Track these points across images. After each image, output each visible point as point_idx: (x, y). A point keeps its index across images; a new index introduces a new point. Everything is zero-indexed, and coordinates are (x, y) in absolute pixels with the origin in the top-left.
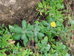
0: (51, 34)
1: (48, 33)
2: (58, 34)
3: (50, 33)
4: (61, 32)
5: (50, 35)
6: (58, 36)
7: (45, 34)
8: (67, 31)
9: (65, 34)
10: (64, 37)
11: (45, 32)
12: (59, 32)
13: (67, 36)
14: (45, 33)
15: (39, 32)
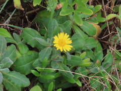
0: (53, 77)
1: (43, 72)
2: (80, 79)
3: (49, 73)
4: (92, 70)
5: (51, 81)
6: (80, 84)
7: (31, 77)
8: (114, 68)
9: (108, 77)
10: (101, 87)
11: (33, 72)
12: (82, 70)
13: (112, 85)
14: (31, 74)
15: (11, 69)
